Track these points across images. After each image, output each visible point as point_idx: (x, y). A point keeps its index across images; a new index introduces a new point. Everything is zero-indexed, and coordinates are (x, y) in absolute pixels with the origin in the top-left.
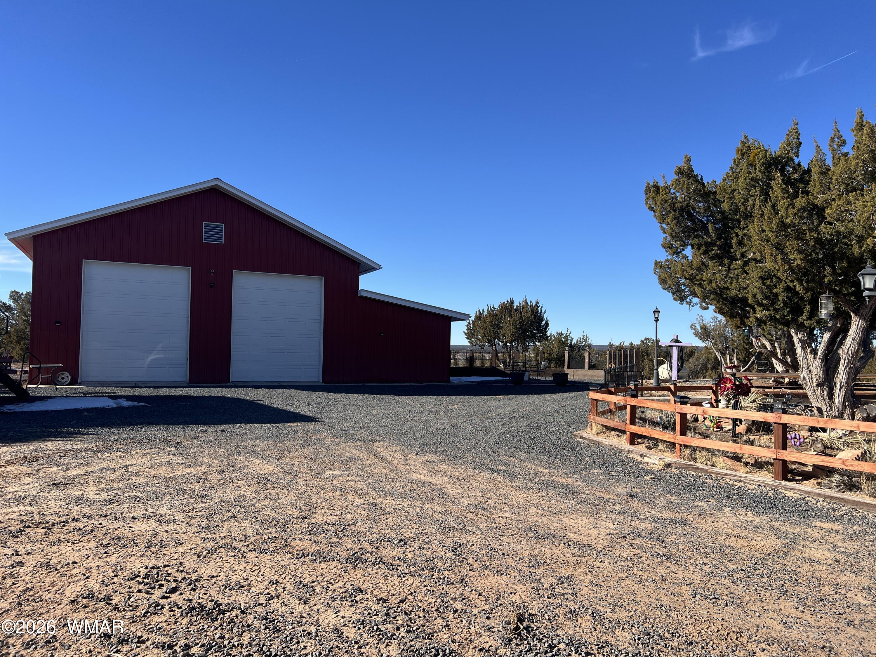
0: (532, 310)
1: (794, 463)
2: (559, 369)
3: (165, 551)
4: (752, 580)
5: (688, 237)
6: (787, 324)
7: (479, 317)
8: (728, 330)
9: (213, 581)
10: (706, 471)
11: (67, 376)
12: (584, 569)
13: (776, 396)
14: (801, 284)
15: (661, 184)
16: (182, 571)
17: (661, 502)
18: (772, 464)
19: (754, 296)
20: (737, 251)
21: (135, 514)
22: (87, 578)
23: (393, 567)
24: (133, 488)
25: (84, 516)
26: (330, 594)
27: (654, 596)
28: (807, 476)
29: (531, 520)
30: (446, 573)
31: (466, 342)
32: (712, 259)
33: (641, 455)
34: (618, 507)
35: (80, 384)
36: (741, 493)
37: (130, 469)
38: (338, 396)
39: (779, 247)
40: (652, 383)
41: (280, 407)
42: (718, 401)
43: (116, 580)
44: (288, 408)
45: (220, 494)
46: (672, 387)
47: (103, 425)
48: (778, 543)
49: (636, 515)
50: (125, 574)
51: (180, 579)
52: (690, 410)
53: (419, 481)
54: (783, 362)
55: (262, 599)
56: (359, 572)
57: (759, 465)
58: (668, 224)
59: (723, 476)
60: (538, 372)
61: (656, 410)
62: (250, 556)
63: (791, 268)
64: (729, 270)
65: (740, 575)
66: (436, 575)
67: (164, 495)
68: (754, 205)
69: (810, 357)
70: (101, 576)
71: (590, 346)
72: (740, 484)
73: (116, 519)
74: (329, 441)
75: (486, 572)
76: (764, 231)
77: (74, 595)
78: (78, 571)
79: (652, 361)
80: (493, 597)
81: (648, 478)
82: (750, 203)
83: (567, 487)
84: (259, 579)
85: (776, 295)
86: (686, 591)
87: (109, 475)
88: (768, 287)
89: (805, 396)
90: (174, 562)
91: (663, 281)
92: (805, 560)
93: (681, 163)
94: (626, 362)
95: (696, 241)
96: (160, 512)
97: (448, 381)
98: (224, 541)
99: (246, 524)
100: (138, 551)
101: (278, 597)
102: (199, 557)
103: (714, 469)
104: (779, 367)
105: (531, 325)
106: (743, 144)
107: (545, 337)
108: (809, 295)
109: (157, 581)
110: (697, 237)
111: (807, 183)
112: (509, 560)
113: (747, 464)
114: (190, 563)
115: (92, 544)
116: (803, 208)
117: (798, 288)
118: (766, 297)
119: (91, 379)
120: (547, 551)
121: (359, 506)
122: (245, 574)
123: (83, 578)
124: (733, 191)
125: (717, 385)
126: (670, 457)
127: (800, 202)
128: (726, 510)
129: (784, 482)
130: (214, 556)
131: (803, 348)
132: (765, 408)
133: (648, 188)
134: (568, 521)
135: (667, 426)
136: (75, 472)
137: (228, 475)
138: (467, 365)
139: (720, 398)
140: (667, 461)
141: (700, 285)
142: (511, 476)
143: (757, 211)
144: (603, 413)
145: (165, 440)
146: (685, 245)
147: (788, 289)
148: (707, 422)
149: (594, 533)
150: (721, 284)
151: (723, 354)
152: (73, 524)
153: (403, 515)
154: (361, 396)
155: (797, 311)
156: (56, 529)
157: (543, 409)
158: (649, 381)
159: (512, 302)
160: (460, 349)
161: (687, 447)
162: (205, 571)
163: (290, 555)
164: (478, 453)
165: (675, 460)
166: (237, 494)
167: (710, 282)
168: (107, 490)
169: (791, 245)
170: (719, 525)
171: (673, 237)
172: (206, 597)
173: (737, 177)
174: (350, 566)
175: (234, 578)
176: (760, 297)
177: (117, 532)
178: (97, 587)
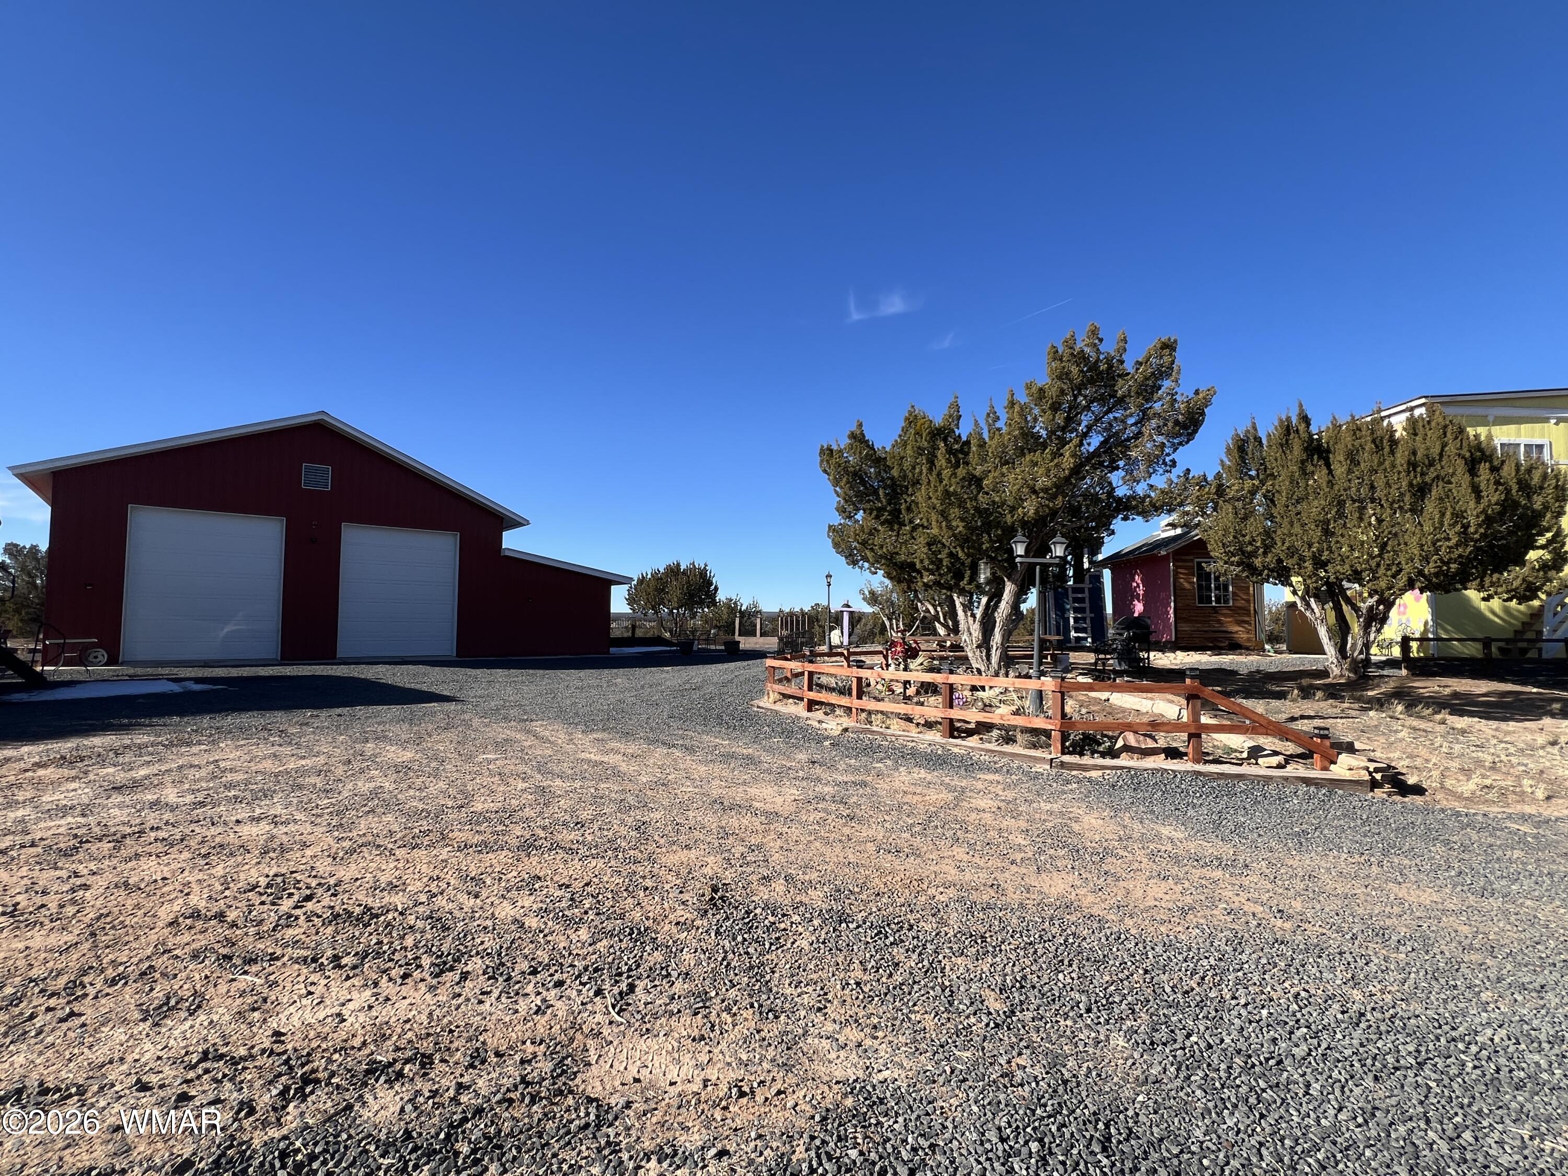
0: (701, 574)
1: (959, 721)
2: (730, 637)
3: (287, 856)
4: (928, 832)
5: (861, 502)
6: (950, 589)
7: (642, 581)
8: (895, 595)
9: (358, 883)
10: (882, 733)
11: (103, 655)
12: (773, 836)
13: (942, 658)
14: (963, 550)
15: (835, 447)
16: (315, 877)
17: (842, 766)
18: (940, 723)
19: (922, 561)
20: (904, 516)
21: (239, 817)
22: (188, 894)
23: (571, 851)
24: (229, 786)
25: (167, 823)
26: (503, 884)
27: (841, 855)
28: (970, 733)
29: (715, 793)
30: (632, 852)
31: (626, 609)
32: (882, 524)
33: (819, 722)
34: (801, 774)
35: (122, 664)
36: (914, 753)
37: (222, 764)
38: (478, 671)
39: (944, 514)
40: (824, 648)
41: (407, 686)
42: (888, 665)
43: (227, 893)
44: (418, 687)
45: (350, 786)
46: (845, 652)
47: (170, 714)
48: (950, 797)
49: (819, 780)
50: (240, 885)
51: (313, 885)
52: (864, 673)
53: (590, 761)
54: (945, 626)
55: (423, 898)
56: (534, 860)
57: (929, 725)
58: (841, 488)
59: (897, 737)
60: (708, 641)
61: (832, 675)
62: (400, 853)
63: (954, 535)
64: (898, 535)
65: (918, 828)
66: (620, 855)
67: (274, 791)
68: (921, 473)
69: (971, 620)
70: (206, 890)
71: (760, 612)
72: (913, 744)
73: (213, 824)
74: (476, 722)
75: (674, 848)
76: (930, 498)
77: (172, 916)
78: (171, 888)
79: (822, 627)
80: (684, 871)
81: (827, 743)
82: (917, 470)
83: (749, 757)
84: (416, 877)
85: (941, 560)
86: (871, 847)
87: (191, 773)
88: (933, 553)
89: (966, 658)
90: (302, 867)
91: (836, 545)
92: (972, 810)
93: (854, 428)
94: (798, 629)
95: (868, 506)
96: (272, 812)
97: (608, 653)
98: (364, 840)
99: (390, 818)
100: (252, 858)
101: (442, 894)
102: (334, 859)
103: (889, 731)
104: (942, 631)
105: (700, 590)
106: (910, 413)
107: (714, 603)
108: (969, 560)
109: (284, 890)
110: (869, 501)
111: (967, 454)
112: (696, 833)
113: (918, 724)
114: (323, 866)
115: (186, 855)
116: (964, 478)
117: (960, 554)
118: (932, 563)
119: (140, 658)
120: (734, 822)
121: (524, 791)
122: (398, 872)
123: (180, 895)
124: (902, 458)
125: (887, 650)
126: (847, 722)
127: (961, 472)
128: (902, 769)
129: (951, 740)
130: (355, 856)
131: (965, 612)
132: (931, 670)
133: (822, 451)
134: (753, 791)
135: (844, 691)
136: (143, 772)
137: (356, 765)
138: (630, 634)
139: (890, 661)
140: (844, 726)
141: (872, 550)
142: (690, 750)
143: (924, 480)
144: (780, 681)
145: (264, 728)
146: (858, 510)
147: (951, 555)
148: (879, 687)
149: (779, 800)
150: (891, 548)
151: (890, 619)
152: (153, 834)
153: (576, 796)
154: (506, 672)
155: (959, 576)
156: (128, 841)
157: (715, 680)
158: (822, 648)
159: (678, 565)
160: (620, 617)
161: (863, 710)
162: (346, 873)
163: (450, 848)
164: (651, 729)
165: (853, 724)
166: (372, 785)
167: (881, 547)
168: (193, 792)
169: (955, 512)
170: (897, 784)
171: (846, 501)
172: (351, 902)
173: (905, 444)
174: (523, 854)
175: (384, 879)
176: (926, 562)
177: (218, 840)
178: (203, 904)
